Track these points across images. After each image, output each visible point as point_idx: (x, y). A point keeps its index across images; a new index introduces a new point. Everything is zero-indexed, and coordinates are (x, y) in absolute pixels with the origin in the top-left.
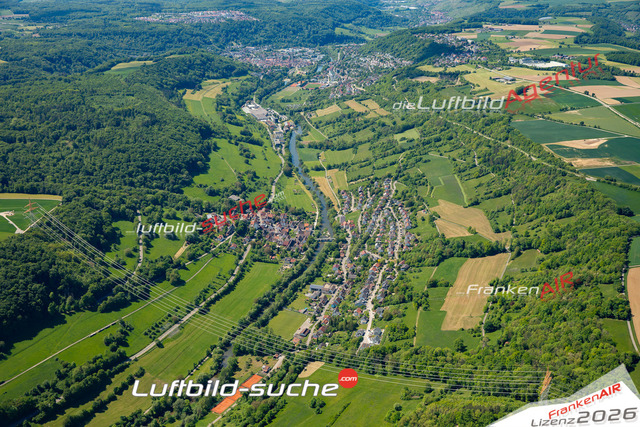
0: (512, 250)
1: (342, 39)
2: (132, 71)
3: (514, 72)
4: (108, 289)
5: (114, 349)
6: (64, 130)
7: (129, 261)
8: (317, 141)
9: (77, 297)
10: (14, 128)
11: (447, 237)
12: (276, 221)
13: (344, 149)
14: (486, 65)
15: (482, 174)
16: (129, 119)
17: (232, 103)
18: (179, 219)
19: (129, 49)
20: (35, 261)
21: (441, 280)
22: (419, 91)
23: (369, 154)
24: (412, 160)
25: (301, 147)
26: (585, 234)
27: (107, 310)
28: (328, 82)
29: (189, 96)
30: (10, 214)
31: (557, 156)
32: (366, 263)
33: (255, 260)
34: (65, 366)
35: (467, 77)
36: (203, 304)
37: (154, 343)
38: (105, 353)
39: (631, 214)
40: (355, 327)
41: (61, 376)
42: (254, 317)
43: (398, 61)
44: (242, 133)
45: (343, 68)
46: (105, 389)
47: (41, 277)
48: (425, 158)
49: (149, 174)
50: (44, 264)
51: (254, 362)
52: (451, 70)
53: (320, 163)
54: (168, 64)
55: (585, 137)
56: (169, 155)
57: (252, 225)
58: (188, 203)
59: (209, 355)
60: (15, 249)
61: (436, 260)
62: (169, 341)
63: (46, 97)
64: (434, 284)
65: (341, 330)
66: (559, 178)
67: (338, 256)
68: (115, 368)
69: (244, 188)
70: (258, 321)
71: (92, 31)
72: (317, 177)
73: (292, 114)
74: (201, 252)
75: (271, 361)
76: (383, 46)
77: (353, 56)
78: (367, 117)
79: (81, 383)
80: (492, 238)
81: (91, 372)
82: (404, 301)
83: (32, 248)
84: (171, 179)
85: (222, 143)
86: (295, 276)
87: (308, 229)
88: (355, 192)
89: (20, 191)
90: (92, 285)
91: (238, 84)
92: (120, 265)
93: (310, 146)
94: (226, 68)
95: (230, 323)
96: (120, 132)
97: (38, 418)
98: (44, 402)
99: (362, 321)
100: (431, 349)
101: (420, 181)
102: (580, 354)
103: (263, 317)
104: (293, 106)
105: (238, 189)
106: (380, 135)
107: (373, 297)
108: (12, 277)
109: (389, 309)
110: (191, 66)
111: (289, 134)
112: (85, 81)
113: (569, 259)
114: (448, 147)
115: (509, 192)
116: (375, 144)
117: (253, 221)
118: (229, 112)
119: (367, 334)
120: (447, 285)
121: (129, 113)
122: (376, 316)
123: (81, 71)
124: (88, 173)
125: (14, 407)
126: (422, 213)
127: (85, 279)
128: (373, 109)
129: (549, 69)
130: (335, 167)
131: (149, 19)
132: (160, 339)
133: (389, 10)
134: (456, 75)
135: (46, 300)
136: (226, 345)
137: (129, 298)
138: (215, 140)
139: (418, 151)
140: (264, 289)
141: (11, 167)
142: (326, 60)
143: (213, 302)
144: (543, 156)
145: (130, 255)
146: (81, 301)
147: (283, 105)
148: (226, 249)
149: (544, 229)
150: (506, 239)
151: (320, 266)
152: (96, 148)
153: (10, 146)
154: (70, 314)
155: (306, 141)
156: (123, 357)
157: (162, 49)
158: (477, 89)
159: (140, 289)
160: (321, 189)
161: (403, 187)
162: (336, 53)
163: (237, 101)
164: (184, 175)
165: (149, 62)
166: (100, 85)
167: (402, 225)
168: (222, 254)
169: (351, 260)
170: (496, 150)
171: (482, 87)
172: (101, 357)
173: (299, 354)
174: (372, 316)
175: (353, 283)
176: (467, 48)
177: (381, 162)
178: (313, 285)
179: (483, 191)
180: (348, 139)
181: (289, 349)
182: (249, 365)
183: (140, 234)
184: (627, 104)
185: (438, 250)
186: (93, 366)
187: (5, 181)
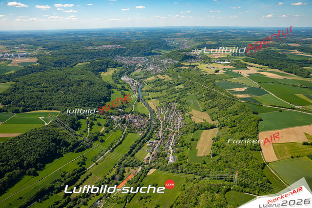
0: (218, 127)
1: (154, 54)
2: (83, 66)
3: (214, 65)
4: (77, 144)
5: (81, 166)
6: (60, 87)
7: (85, 134)
8: (148, 89)
9: (67, 147)
10: (43, 87)
11: (196, 123)
12: (135, 118)
13: (157, 92)
14: (204, 62)
15: (206, 100)
16: (82, 83)
17: (118, 76)
18: (101, 118)
19: (81, 58)
20: (52, 135)
21: (195, 138)
22: (182, 71)
23: (166, 94)
24: (182, 96)
25: (142, 91)
26: (243, 121)
27: (78, 152)
28: (150, 68)
29: (103, 74)
30: (43, 118)
31: (231, 94)
32: (168, 132)
33: (129, 132)
34: (64, 173)
35: (198, 67)
36: (111, 149)
37: (95, 163)
38: (78, 167)
39: (257, 114)
40: (166, 156)
41: (63, 176)
42: (130, 153)
43: (174, 61)
44: (122, 87)
45: (155, 63)
46: (78, 181)
47: (54, 140)
48: (186, 95)
49: (90, 102)
50: (55, 136)
51: (131, 170)
52: (192, 64)
53: (149, 97)
54: (95, 63)
55: (240, 87)
56: (97, 95)
57: (127, 120)
58: (104, 112)
59: (114, 167)
60: (45, 131)
61: (193, 131)
62: (100, 162)
63: (54, 76)
64: (193, 140)
65: (161, 157)
66: (232, 101)
67: (158, 130)
68: (81, 173)
69: (123, 106)
70: (131, 154)
71: (69, 52)
72: (149, 102)
73: (138, 80)
74: (109, 130)
75: (137, 169)
76: (168, 56)
77: (158, 59)
78: (165, 81)
79: (70, 179)
80: (212, 123)
81: (73, 175)
82: (183, 146)
83: (51, 130)
84: (98, 104)
85: (115, 90)
86: (143, 138)
87: (147, 120)
88: (162, 107)
89: (46, 109)
90: (72, 143)
91: (119, 70)
92: (81, 135)
93: (145, 91)
94: (115, 64)
95: (121, 155)
96: (80, 87)
97: (55, 191)
98: (57, 186)
99: (168, 154)
100: (194, 163)
101: (185, 103)
102: (246, 164)
103: (133, 153)
104: (139, 77)
105: (122, 107)
106: (170, 87)
107: (171, 145)
108: (44, 141)
109: (177, 149)
110: (103, 64)
111: (138, 87)
112: (67, 70)
113: (238, 130)
114: (193, 91)
115: (216, 106)
116: (168, 90)
117: (127, 118)
118: (117, 79)
119: (170, 158)
120: (197, 140)
121: (83, 81)
122: (173, 152)
123: (66, 66)
124: (69, 102)
125: (47, 188)
126: (186, 114)
127: (69, 141)
128: (166, 78)
129: (225, 64)
130: (155, 98)
131: (88, 48)
132: (97, 162)
133: (169, 44)
134: (194, 66)
135: (56, 149)
136: (120, 163)
137: (85, 147)
138: (112, 89)
139: (183, 92)
140: (132, 143)
141: (43, 101)
142: (149, 61)
143: (115, 148)
144: (226, 94)
145: (85, 132)
146: (68, 149)
147: (135, 77)
148: (118, 128)
149: (229, 119)
150: (216, 123)
151: (151, 134)
152: (72, 94)
153: (42, 93)
154: (65, 154)
155: (144, 89)
156: (84, 169)
157: (92, 58)
158: (202, 71)
159: (89, 144)
160: (150, 106)
161: (179, 105)
162: (153, 59)
163: (119, 76)
164: (103, 102)
165: (89, 63)
166: (72, 71)
167: (180, 118)
168: (117, 131)
169: (163, 132)
170: (210, 92)
171: (204, 70)
172: (76, 169)
173: (147, 166)
174: (172, 151)
175: (164, 140)
176: (197, 57)
177: (171, 96)
178: (150, 141)
179: (207, 106)
180: (159, 88)
181: (142, 164)
182: (129, 171)
183: (88, 124)
184: (251, 76)
185: (193, 127)
186: (74, 172)
187: (40, 106)
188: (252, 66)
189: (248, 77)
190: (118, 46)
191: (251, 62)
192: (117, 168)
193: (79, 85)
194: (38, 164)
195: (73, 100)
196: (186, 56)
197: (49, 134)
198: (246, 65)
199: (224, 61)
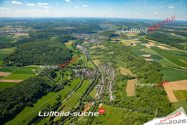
1: (94, 33)
2: (55, 39)
4: (55, 87)
5: (58, 101)
6: (43, 51)
7: (59, 80)
8: (93, 53)
9: (50, 89)
10: (34, 51)
11: (123, 75)
12: (87, 71)
13: (98, 55)
14: (124, 39)
15: (128, 61)
16: (56, 49)
17: (75, 45)
18: (68, 71)
19: (53, 34)
20: (41, 81)
22: (112, 44)
23: (104, 56)
24: (113, 58)
25: (89, 54)
26: (152, 75)
27: (56, 92)
28: (92, 41)
29: (66, 44)
30: (35, 70)
31: (143, 58)
32: (107, 80)
33: (84, 80)
34: (49, 105)
35: (121, 41)
36: (75, 90)
37: (66, 99)
38: (56, 101)
39: (160, 71)
40: (108, 95)
41: (48, 107)
42: (86, 92)
43: (106, 37)
44: (78, 52)
45: (95, 38)
46: (57, 110)
47: (42, 85)
48: (115, 58)
49: (61, 61)
50: (43, 82)
52: (117, 39)
53: (94, 58)
54: (62, 37)
55: (146, 54)
56: (65, 57)
57: (82, 72)
58: (69, 67)
59: (78, 102)
61: (122, 80)
62: (69, 99)
63: (39, 44)
64: (123, 86)
65: (105, 96)
66: (144, 63)
67: (101, 79)
68: (59, 105)
69: (80, 64)
70: (87, 94)
71: (46, 31)
72: (93, 61)
73: (86, 47)
74: (73, 78)
75: (91, 103)
76: (102, 34)
77: (97, 36)
78: (102, 49)
79: (52, 109)
80: (133, 75)
81: (54, 106)
82: (118, 89)
83: (40, 78)
84: (65, 62)
85: (74, 54)
86: (93, 83)
87: (94, 72)
88: (102, 64)
89: (36, 65)
91: (75, 41)
92: (57, 81)
93: (91, 54)
94: (73, 38)
95: (82, 95)
96: (55, 52)
99: (109, 94)
101: (115, 62)
104: (86, 46)
105: (79, 64)
106: (105, 52)
107: (110, 88)
108: (36, 85)
109: (114, 91)
110: (66, 38)
111: (86, 52)
112: (47, 41)
113: (150, 81)
114: (119, 55)
115: (134, 65)
116: (105, 54)
117: (83, 71)
118: (74, 47)
119: (111, 97)
120: (126, 86)
121: (56, 48)
123: (45, 39)
124: (49, 61)
126: (117, 70)
127: (51, 85)
128: (103, 47)
129: (136, 40)
130: (97, 59)
131: (57, 28)
132: (67, 98)
133: (101, 27)
134: (119, 41)
135: (44, 90)
136: (81, 99)
137: (60, 89)
138: (73, 53)
139: (114, 56)
140: (87, 86)
142: (91, 36)
143: (77, 89)
144: (140, 58)
145: (59, 79)
146: (50, 90)
147: (85, 46)
148: (78, 77)
149: (143, 73)
150: (135, 75)
151: (98, 81)
152: (50, 55)
154: (48, 93)
155: (90, 53)
156: (60, 103)
157: (60, 34)
158: (123, 44)
159: (62, 87)
160: (95, 63)
161: (112, 64)
162: (93, 35)
165: (58, 37)
166: (49, 42)
167: (113, 72)
168: (77, 79)
169: (104, 80)
170: (130, 56)
171: (124, 43)
172: (56, 103)
173: (97, 102)
174: (111, 92)
175: (105, 85)
176: (119, 35)
177: (106, 58)
178: (97, 85)
179: (129, 65)
180: (99, 53)
181: (94, 100)
182: (87, 104)
183: (61, 74)
184: (152, 48)
185: (122, 78)
186: (54, 105)
187: (32, 63)
188: (151, 42)
189: (150, 48)
190: (74, 28)
191: (150, 40)
192: (80, 102)
193: (54, 50)
194: (33, 100)
195: (51, 59)
196: (112, 34)
197: (39, 81)
198: (148, 41)
199: (135, 38)
